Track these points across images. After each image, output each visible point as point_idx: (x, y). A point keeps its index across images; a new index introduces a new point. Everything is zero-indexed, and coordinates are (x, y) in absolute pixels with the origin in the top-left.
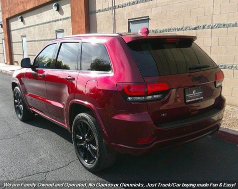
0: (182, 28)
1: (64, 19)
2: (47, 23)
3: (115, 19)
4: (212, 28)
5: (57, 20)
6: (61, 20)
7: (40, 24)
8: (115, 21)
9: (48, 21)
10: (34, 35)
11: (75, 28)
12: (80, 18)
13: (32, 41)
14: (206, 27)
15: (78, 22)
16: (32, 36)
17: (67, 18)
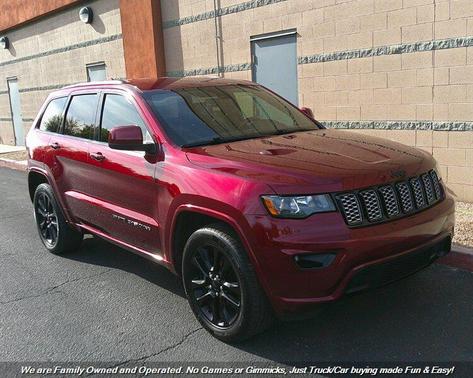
0: (370, 52)
1: (105, 40)
2: (66, 49)
3: (221, 38)
4: (434, 48)
5: (90, 43)
6: (97, 42)
7: (50, 53)
8: (221, 41)
9: (67, 45)
10: (36, 77)
11: (131, 59)
12: (143, 37)
13: (32, 89)
14: (422, 47)
15: (139, 46)
16: (32, 79)
17: (112, 38)
